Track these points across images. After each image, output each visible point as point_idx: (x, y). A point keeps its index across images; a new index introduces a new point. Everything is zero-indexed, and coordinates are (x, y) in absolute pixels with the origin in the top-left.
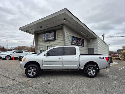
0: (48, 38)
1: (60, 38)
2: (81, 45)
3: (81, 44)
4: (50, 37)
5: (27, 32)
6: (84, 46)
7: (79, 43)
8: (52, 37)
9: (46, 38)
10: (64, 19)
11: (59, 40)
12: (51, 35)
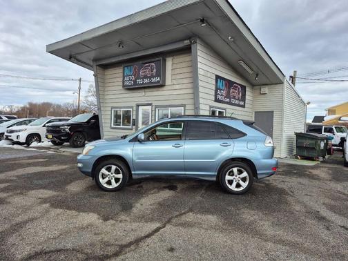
0: (140, 81)
1: (180, 81)
2: (237, 102)
3: (238, 99)
4: (146, 77)
5: (71, 58)
6: (244, 106)
7: (234, 98)
8: (152, 76)
9: (135, 82)
10: (202, 21)
11: (177, 87)
12: (152, 71)
